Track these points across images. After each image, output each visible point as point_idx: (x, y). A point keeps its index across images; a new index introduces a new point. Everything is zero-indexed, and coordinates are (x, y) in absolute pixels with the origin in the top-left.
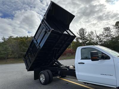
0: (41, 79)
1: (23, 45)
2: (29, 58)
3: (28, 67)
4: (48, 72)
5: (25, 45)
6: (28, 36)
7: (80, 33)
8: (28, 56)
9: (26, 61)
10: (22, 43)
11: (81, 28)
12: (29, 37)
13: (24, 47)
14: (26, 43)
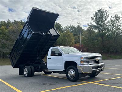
0: (25, 73)
1: (3, 37)
2: (14, 56)
3: (14, 64)
4: (31, 68)
5: (6, 37)
6: (9, 21)
7: (96, 18)
8: (13, 54)
9: (11, 58)
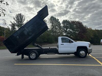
7: (17, 19)
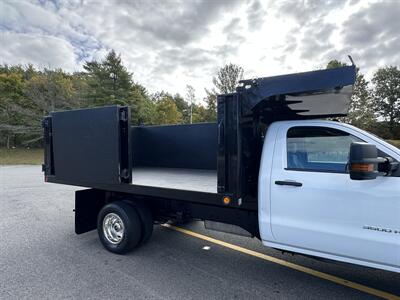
1: (14, 97)
5: (22, 100)
6: (31, 67)
7: (222, 81)
10: (7, 90)
11: (229, 65)
12: (37, 69)
13: (15, 107)
14: (24, 91)
